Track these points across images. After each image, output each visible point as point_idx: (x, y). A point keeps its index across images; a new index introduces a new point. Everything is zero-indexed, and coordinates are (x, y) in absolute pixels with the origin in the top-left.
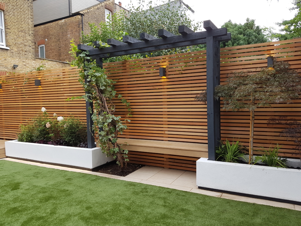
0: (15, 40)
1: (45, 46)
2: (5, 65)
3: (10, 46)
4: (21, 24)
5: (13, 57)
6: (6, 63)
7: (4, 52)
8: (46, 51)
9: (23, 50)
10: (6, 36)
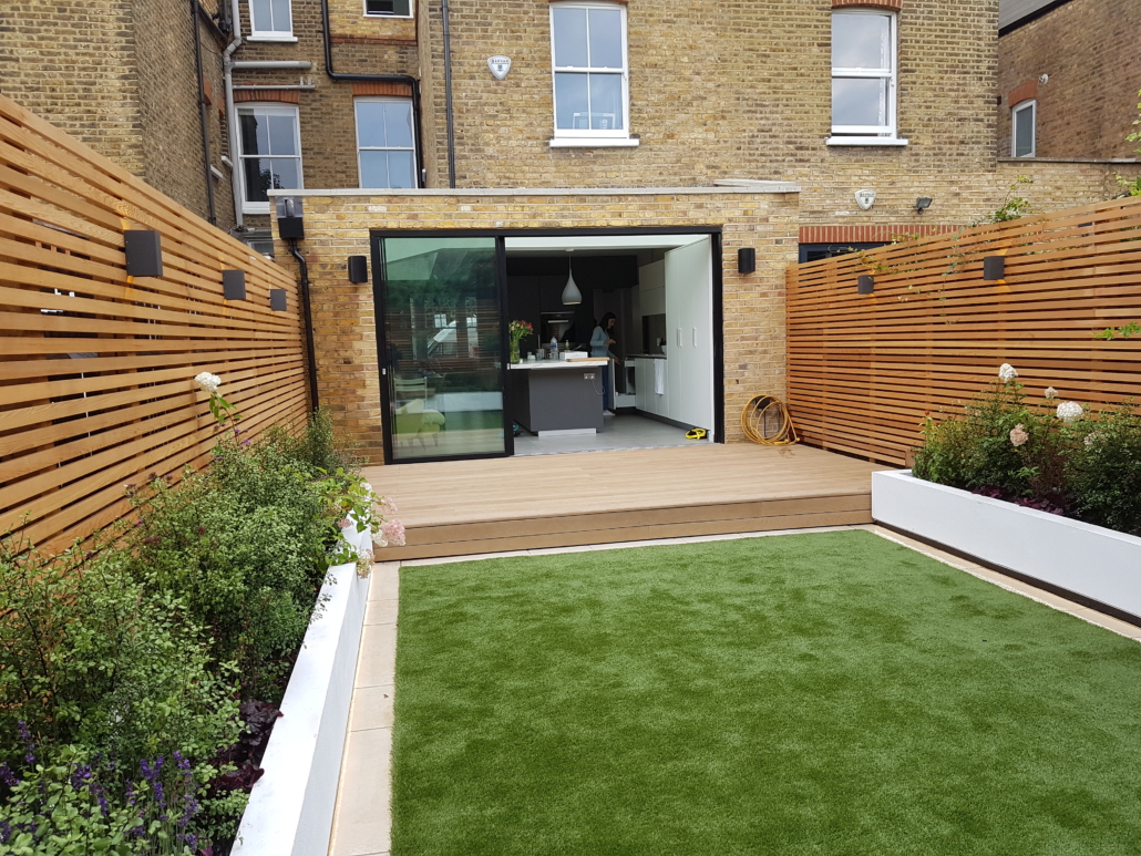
0: (927, 107)
1: (1038, 104)
2: (890, 202)
3: (910, 131)
4: (952, 43)
5: (917, 172)
6: (893, 197)
7: (890, 159)
8: (1042, 124)
9: (953, 140)
10: (900, 101)
